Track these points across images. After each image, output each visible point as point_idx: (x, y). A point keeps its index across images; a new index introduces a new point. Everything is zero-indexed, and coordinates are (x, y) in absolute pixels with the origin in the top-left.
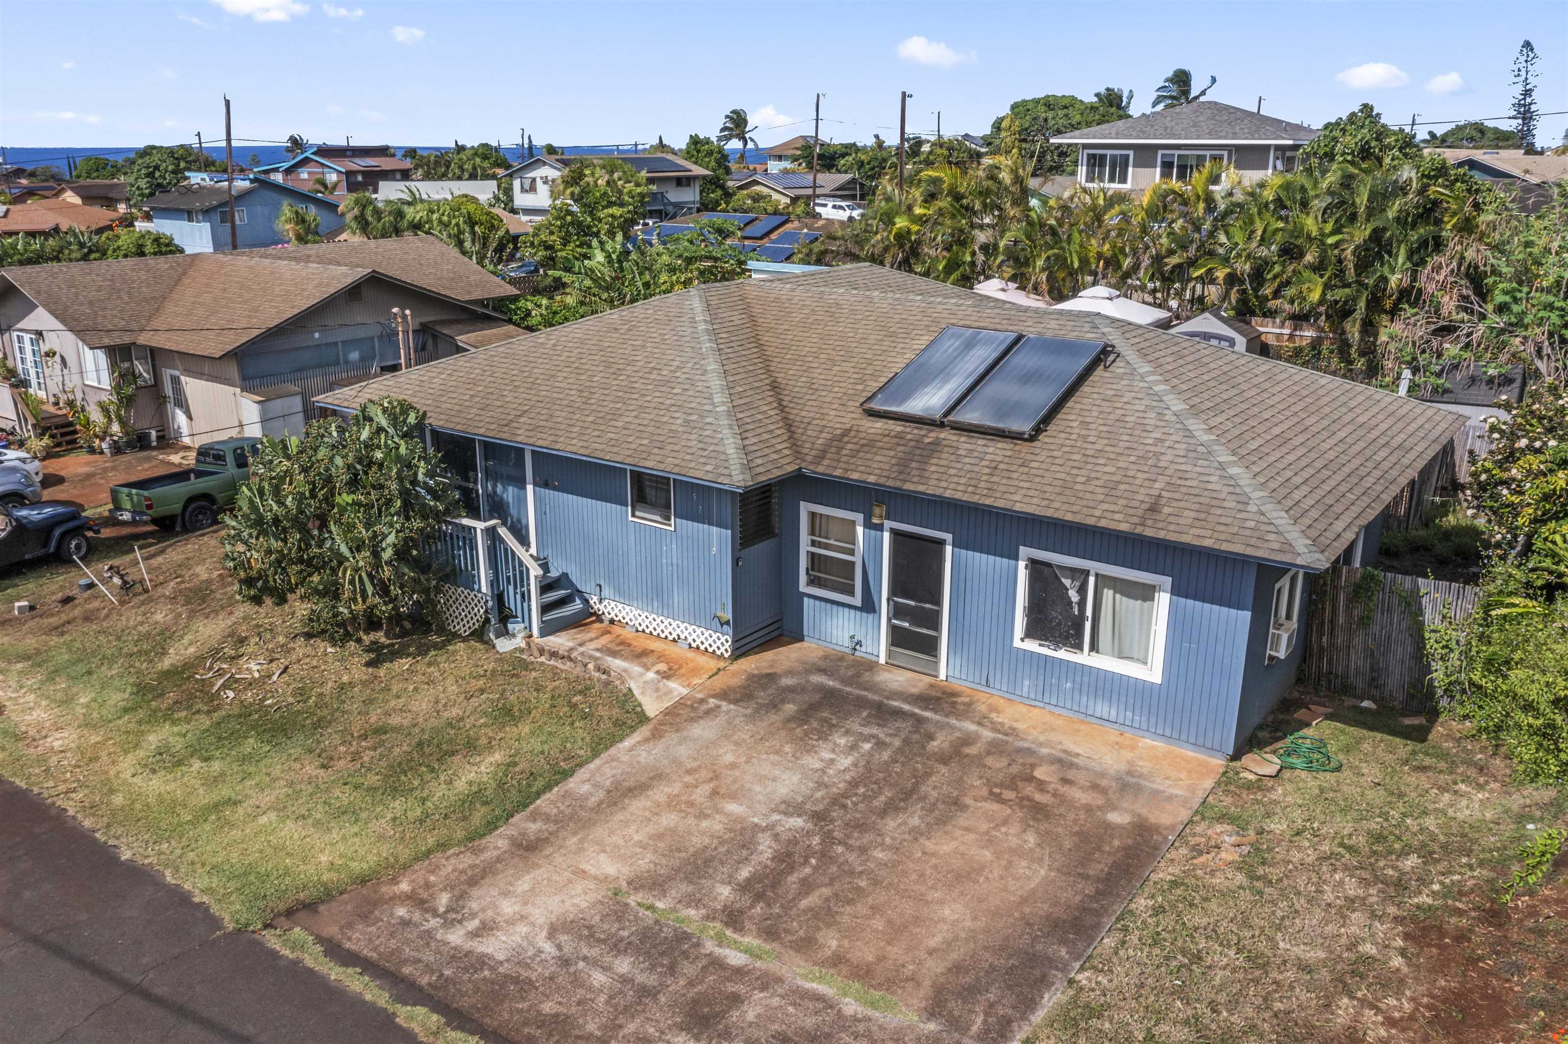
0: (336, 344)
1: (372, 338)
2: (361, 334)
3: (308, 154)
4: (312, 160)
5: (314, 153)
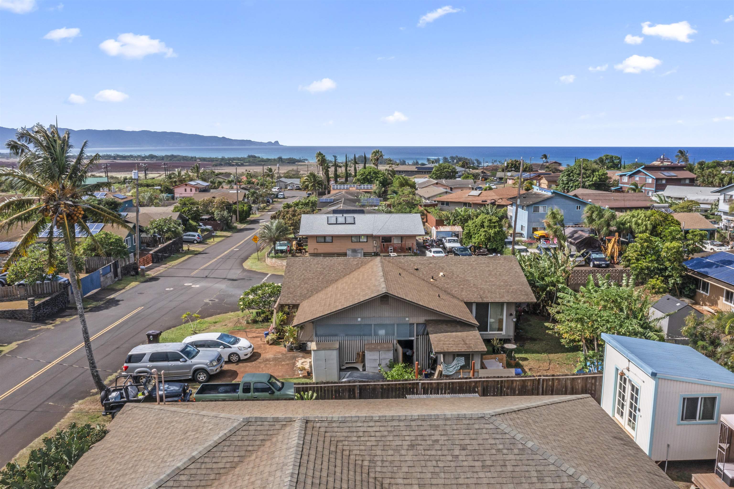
0: (371, 325)
1: (394, 324)
2: (387, 322)
3: (640, 169)
4: (641, 172)
5: (643, 169)
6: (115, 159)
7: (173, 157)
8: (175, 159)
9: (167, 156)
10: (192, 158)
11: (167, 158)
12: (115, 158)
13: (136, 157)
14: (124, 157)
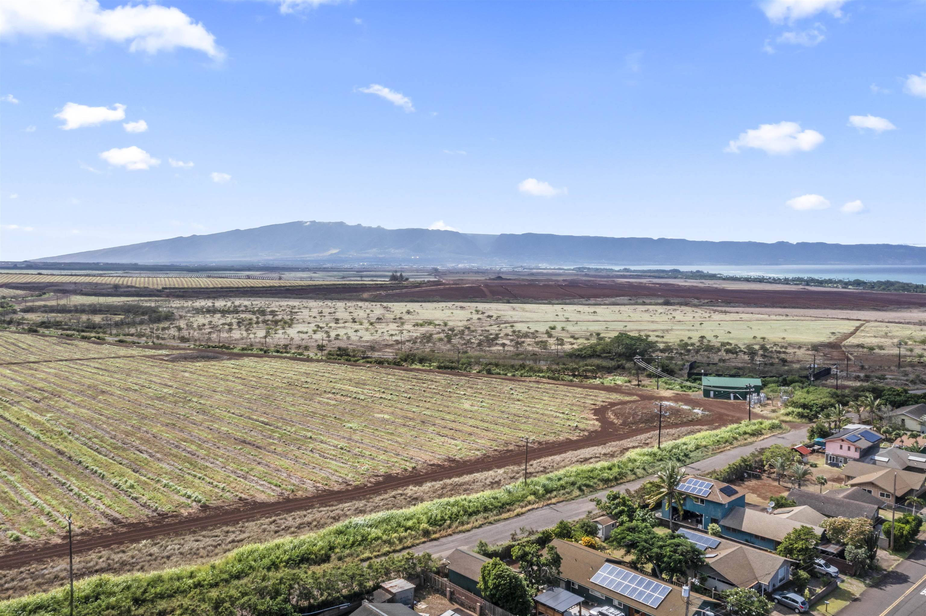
6: (808, 285)
7: (888, 284)
8: (892, 288)
9: (880, 283)
10: (917, 286)
11: (879, 287)
12: (808, 282)
13: (836, 282)
14: (820, 283)
